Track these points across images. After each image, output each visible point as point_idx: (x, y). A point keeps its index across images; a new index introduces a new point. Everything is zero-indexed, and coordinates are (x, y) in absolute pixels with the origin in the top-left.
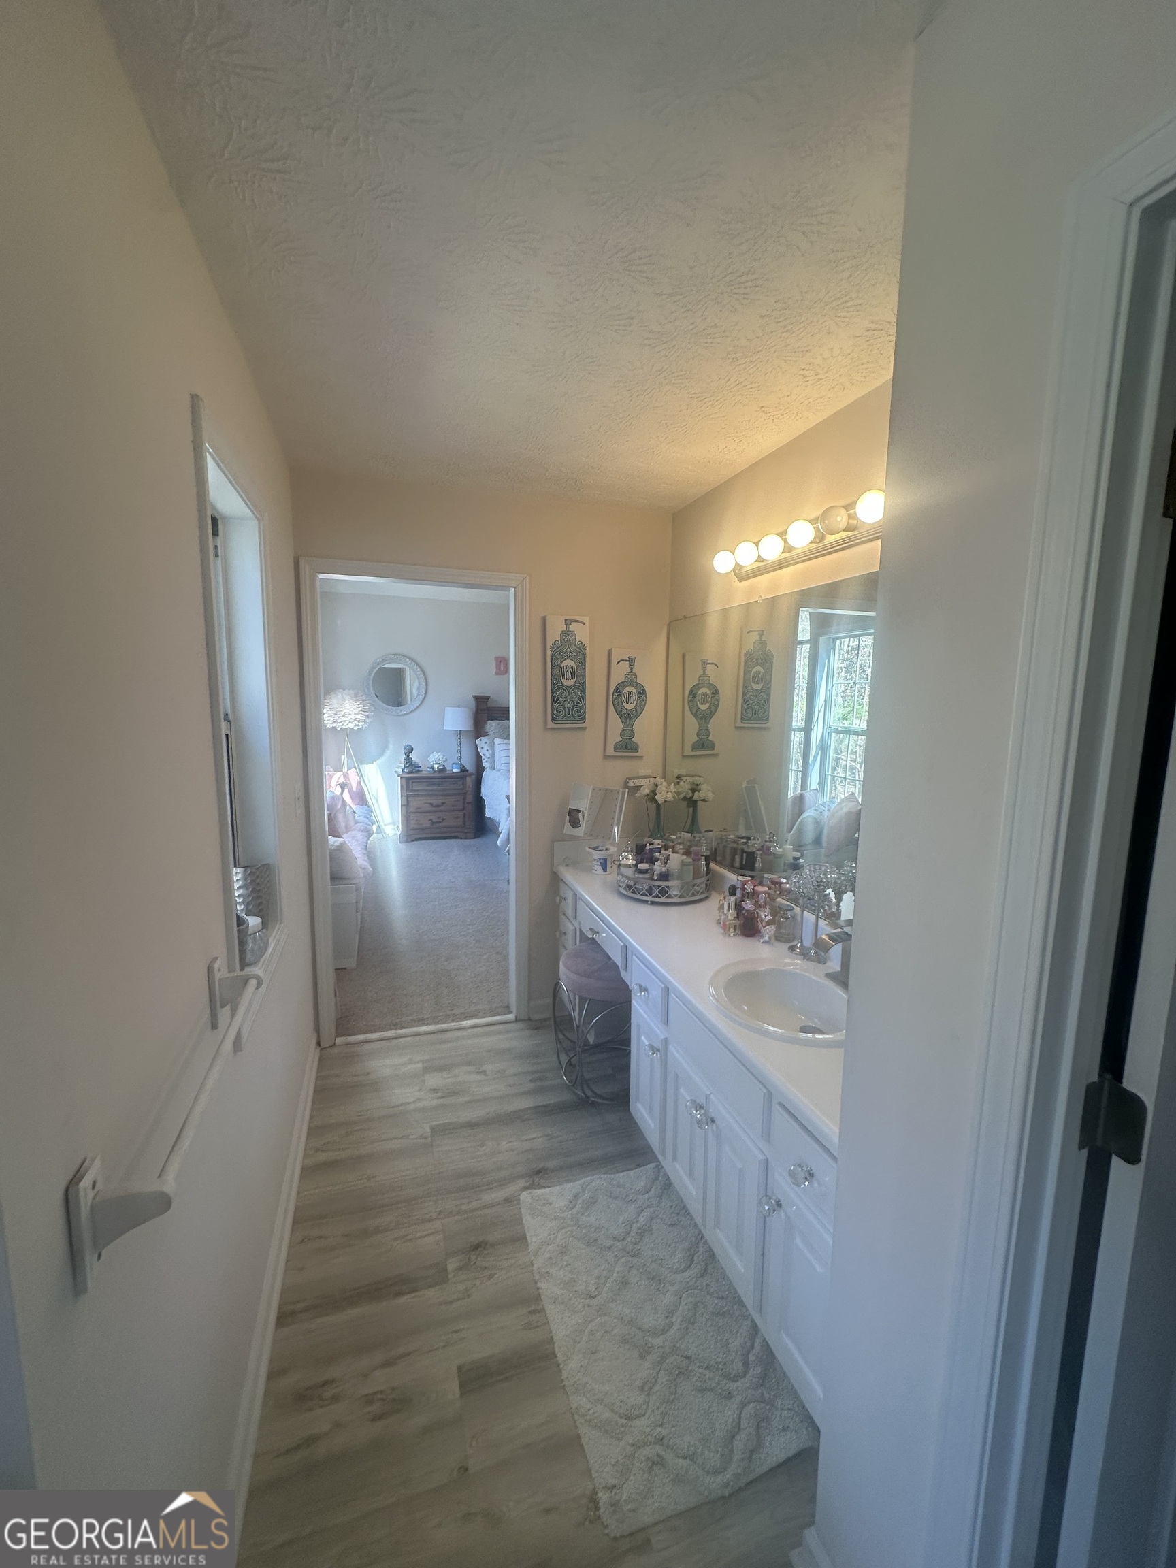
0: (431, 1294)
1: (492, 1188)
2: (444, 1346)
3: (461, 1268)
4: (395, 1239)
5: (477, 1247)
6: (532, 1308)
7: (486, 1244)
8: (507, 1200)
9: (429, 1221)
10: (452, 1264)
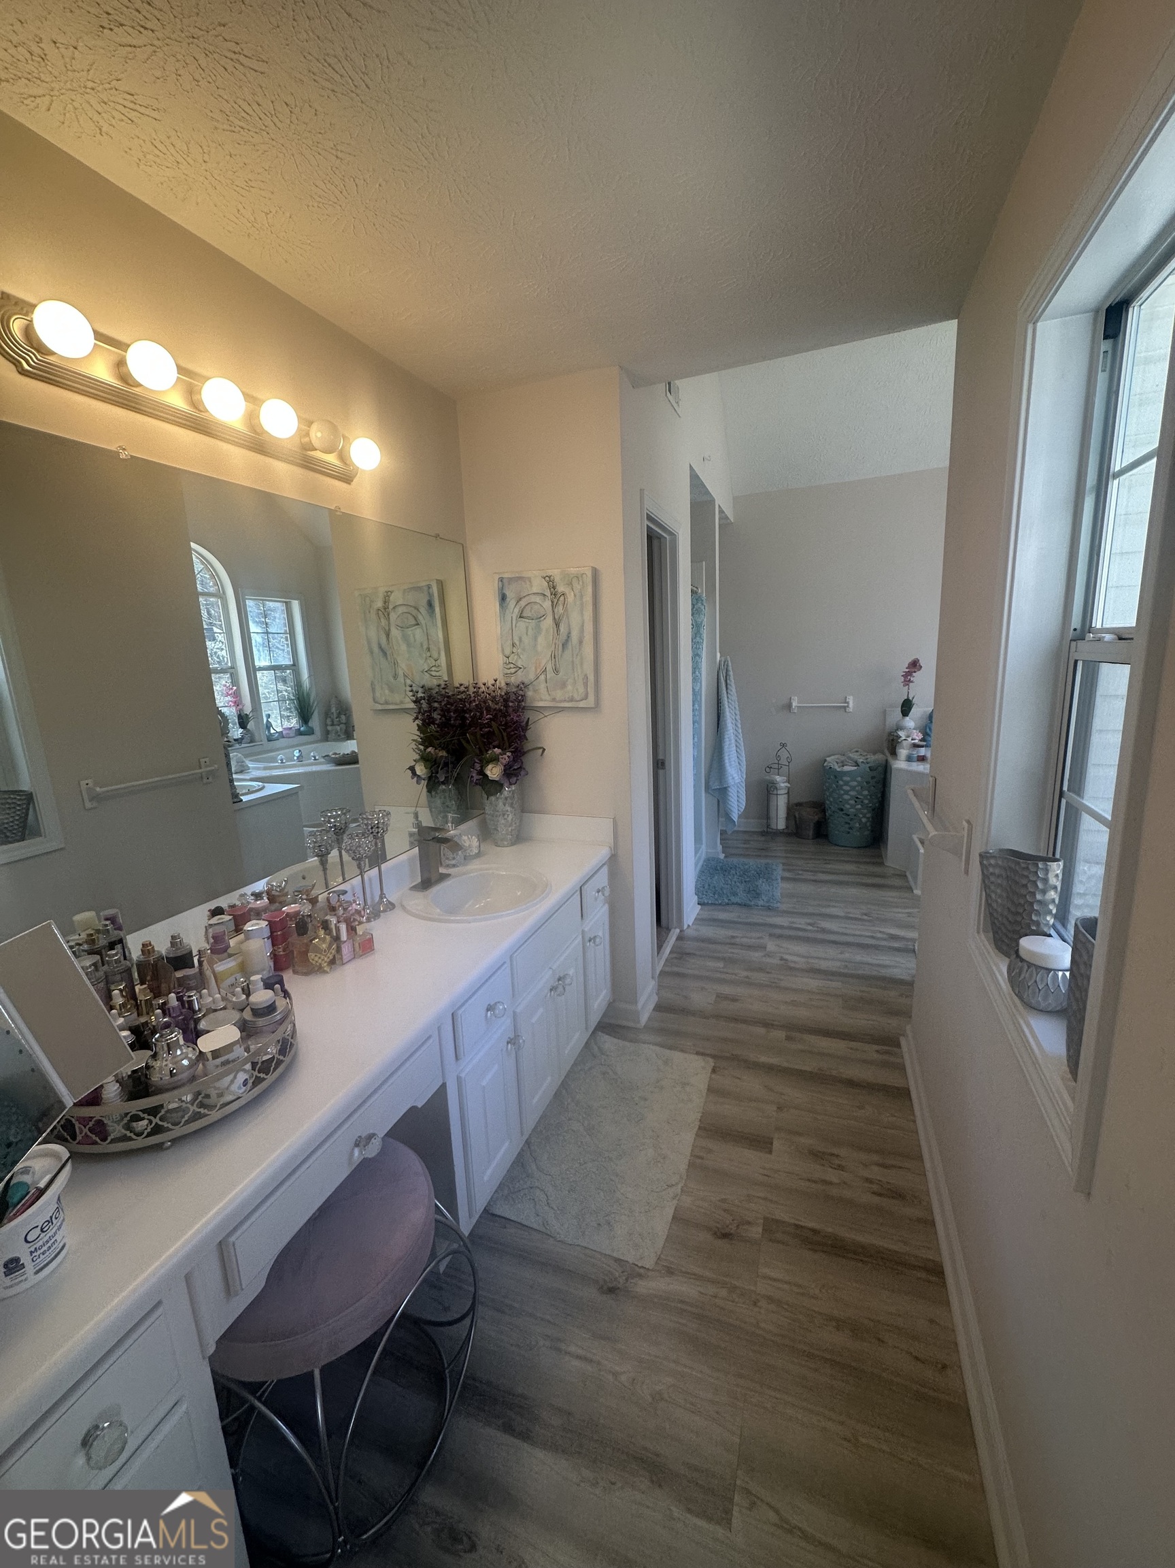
0: (781, 1214)
1: (682, 1302)
2: (779, 1171)
3: (749, 1223)
4: (814, 1297)
5: (726, 1236)
6: (700, 1160)
7: (715, 1233)
8: (670, 1272)
9: (770, 1299)
10: (756, 1232)
